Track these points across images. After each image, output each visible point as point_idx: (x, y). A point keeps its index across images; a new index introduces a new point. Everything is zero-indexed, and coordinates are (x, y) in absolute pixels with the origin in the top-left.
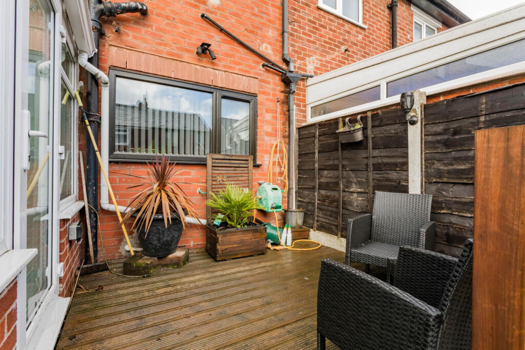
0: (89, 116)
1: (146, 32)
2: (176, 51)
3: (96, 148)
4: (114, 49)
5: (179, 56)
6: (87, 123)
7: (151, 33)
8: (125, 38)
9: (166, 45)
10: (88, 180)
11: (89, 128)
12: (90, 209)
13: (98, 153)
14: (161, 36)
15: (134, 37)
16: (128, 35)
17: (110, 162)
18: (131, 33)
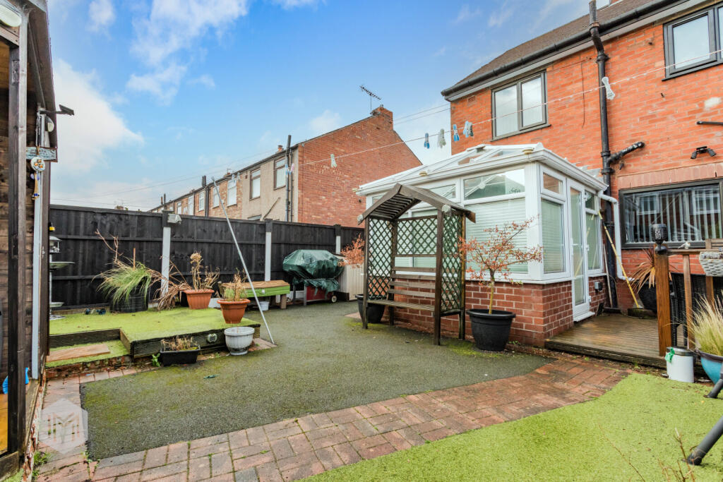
0: (606, 224)
1: (644, 158)
2: (672, 162)
3: (611, 242)
4: (621, 178)
5: (675, 165)
6: (605, 228)
7: (649, 157)
8: (628, 168)
9: (662, 161)
10: (608, 261)
11: (607, 231)
12: (610, 278)
13: (613, 245)
14: (657, 156)
15: (635, 165)
16: (630, 165)
17: (622, 250)
18: (632, 164)
